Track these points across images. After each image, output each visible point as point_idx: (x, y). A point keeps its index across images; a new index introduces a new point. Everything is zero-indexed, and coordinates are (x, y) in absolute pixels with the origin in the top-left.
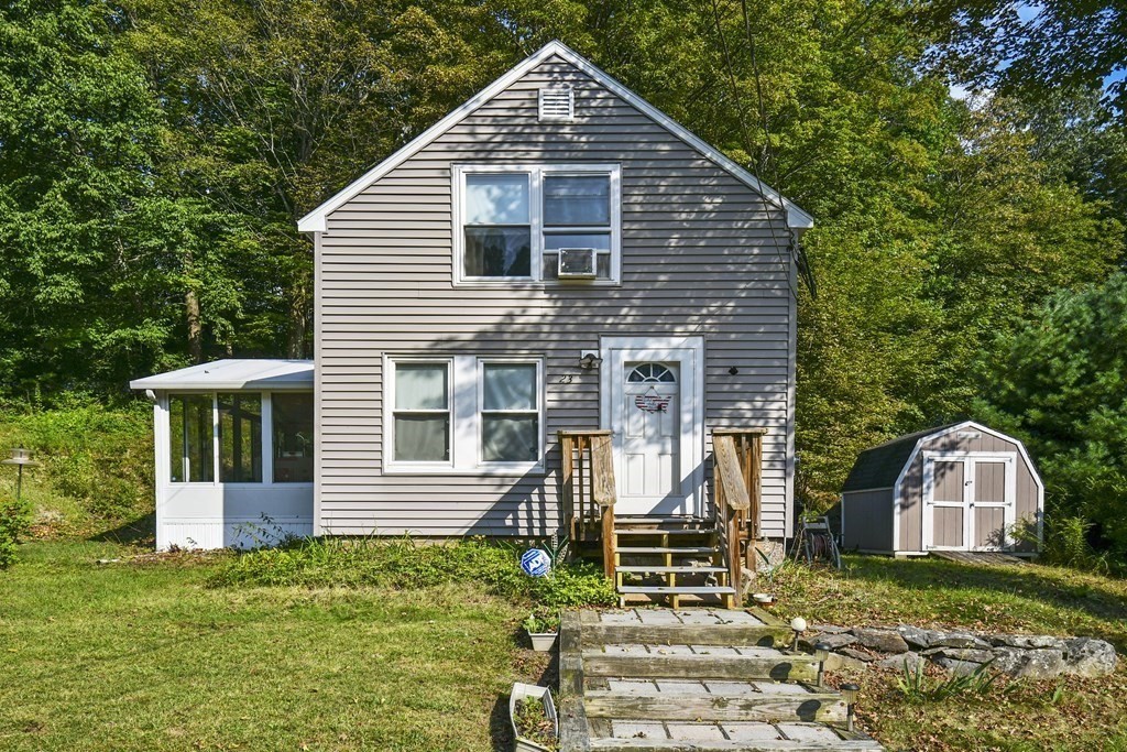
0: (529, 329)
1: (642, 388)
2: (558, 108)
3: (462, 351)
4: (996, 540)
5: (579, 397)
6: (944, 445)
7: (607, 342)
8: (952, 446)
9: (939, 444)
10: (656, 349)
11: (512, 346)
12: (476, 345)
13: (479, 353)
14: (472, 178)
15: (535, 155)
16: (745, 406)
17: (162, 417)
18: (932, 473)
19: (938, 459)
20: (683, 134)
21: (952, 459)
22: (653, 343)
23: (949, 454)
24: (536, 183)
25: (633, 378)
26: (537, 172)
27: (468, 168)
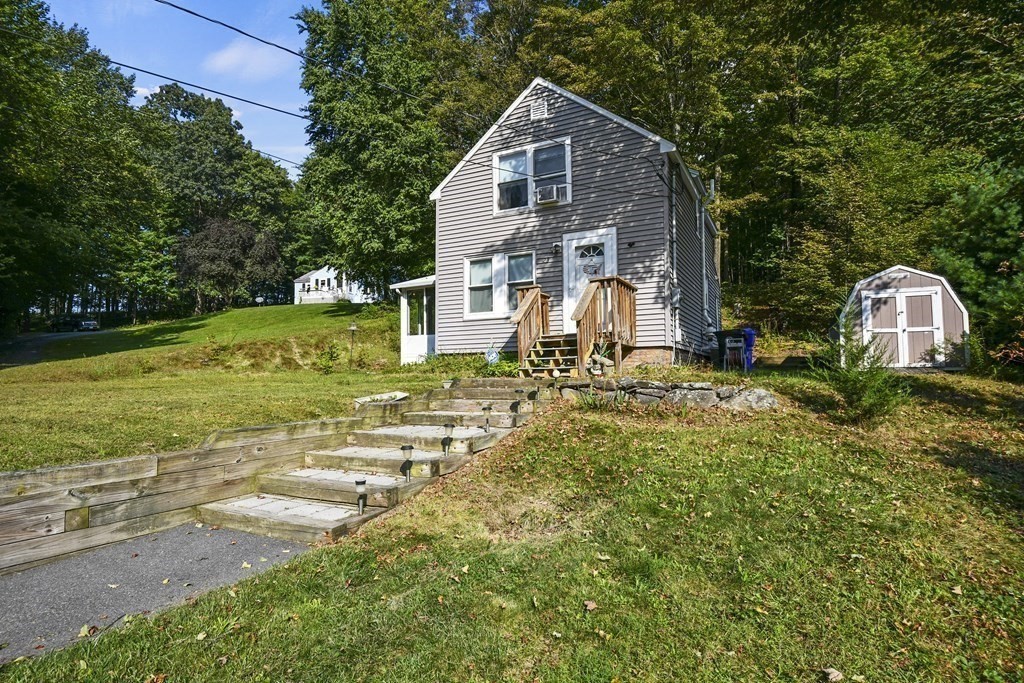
0: (527, 234)
1: (586, 261)
2: (540, 112)
3: (496, 251)
4: (928, 358)
5: (552, 270)
6: (877, 286)
7: (566, 237)
8: (885, 286)
9: (873, 285)
10: (591, 238)
11: (519, 245)
12: (503, 247)
13: (505, 251)
14: (502, 158)
15: (529, 140)
16: (640, 265)
17: (404, 302)
18: (869, 308)
19: (873, 296)
20: (601, 111)
21: (886, 295)
22: (588, 234)
23: (882, 292)
24: (530, 155)
25: (583, 256)
26: (530, 148)
27: (499, 153)
